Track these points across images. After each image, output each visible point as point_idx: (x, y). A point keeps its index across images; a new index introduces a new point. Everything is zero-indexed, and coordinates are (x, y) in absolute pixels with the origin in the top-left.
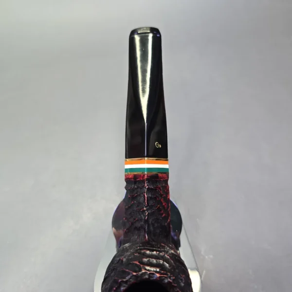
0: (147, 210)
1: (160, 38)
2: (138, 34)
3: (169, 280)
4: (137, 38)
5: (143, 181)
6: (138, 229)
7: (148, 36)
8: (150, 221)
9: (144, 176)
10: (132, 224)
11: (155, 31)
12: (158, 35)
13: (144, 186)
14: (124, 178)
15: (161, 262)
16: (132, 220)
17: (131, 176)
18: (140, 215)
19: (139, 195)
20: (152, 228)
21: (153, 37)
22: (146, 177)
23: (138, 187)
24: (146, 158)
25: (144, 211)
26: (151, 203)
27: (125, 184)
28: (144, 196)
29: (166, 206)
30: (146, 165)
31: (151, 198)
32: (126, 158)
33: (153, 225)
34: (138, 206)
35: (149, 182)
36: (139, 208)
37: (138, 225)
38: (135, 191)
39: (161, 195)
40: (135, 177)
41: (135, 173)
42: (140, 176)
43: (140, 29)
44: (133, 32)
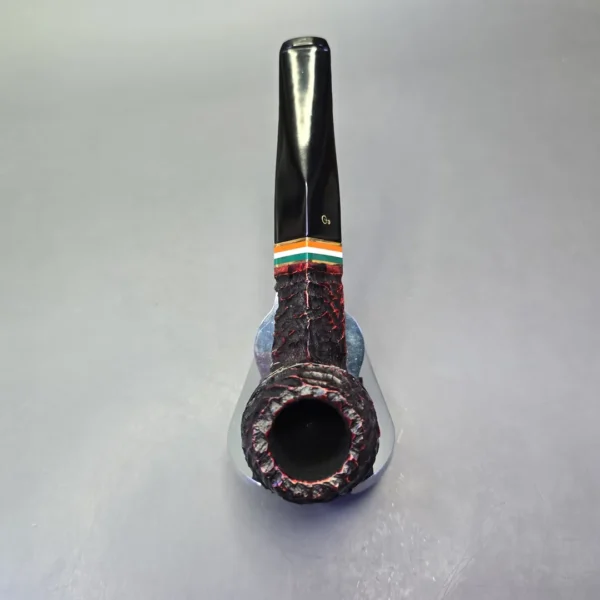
0: (309, 315)
1: (328, 53)
2: (294, 48)
3: (341, 397)
4: (293, 55)
5: (303, 273)
6: (295, 345)
7: (309, 51)
8: (314, 332)
9: (304, 265)
10: (286, 339)
11: (320, 43)
12: (326, 50)
13: (304, 281)
14: (273, 273)
15: (330, 376)
16: (286, 334)
17: (283, 270)
18: (298, 324)
19: (297, 295)
20: (316, 343)
21: (317, 53)
22: (307, 266)
23: (295, 284)
24: (307, 238)
25: (305, 316)
26: (315, 305)
27: (275, 282)
28: (305, 295)
29: (338, 315)
30: (308, 249)
31: (315, 299)
32: (276, 242)
33: (319, 339)
34: (295, 311)
35: (311, 274)
36: (297, 313)
37: (295, 338)
38: (291, 291)
39: (331, 297)
40: (291, 268)
41: (291, 263)
42: (298, 266)
43: (296, 39)
44: (286, 46)
